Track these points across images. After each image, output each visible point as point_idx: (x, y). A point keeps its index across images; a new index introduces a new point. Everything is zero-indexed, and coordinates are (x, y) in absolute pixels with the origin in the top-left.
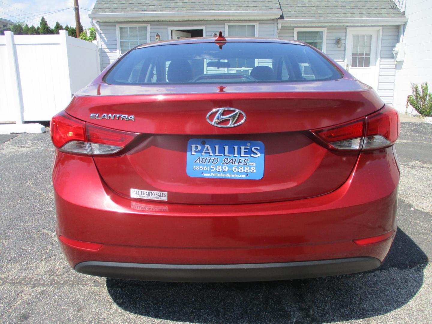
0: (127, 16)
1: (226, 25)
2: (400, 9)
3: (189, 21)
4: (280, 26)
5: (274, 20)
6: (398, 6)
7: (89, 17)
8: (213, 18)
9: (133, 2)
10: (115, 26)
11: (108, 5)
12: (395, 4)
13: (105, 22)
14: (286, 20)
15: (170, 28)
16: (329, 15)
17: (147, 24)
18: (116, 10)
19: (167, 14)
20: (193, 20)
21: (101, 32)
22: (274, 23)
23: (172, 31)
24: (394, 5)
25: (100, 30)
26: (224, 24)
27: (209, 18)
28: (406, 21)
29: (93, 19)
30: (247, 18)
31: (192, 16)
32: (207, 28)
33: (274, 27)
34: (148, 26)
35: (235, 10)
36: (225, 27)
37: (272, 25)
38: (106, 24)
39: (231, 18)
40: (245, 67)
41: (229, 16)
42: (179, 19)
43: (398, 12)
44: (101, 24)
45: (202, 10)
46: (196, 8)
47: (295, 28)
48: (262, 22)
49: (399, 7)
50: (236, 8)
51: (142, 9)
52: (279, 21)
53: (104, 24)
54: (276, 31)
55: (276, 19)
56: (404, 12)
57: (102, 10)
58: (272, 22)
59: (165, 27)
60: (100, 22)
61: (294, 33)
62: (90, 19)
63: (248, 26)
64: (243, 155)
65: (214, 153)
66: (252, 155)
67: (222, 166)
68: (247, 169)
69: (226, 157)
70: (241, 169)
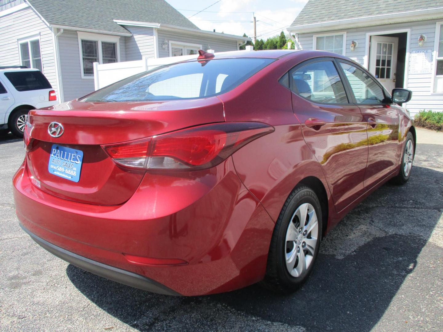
0: (322, 25)
1: (438, 25)
3: (391, 24)
7: (287, 30)
8: (419, 18)
9: (333, 11)
10: (312, 36)
11: (308, 16)
13: (304, 34)
15: (368, 35)
17: (344, 32)
18: (314, 21)
19: (364, 19)
20: (382, 24)
21: (299, 44)
23: (370, 37)
25: (298, 41)
26: (435, 23)
27: (414, 19)
29: (291, 32)
31: (393, 19)
32: (412, 30)
34: (345, 34)
36: (436, 27)
38: (305, 35)
41: (441, 13)
42: (378, 23)
44: (300, 36)
45: (407, 10)
46: (400, 9)
51: (340, 17)
53: (303, 35)
57: (301, 22)
59: (363, 33)
60: (299, 34)
62: (288, 32)
64: (72, 161)
65: (60, 157)
66: (76, 162)
67: (62, 167)
68: (72, 172)
69: (64, 161)
70: (69, 172)
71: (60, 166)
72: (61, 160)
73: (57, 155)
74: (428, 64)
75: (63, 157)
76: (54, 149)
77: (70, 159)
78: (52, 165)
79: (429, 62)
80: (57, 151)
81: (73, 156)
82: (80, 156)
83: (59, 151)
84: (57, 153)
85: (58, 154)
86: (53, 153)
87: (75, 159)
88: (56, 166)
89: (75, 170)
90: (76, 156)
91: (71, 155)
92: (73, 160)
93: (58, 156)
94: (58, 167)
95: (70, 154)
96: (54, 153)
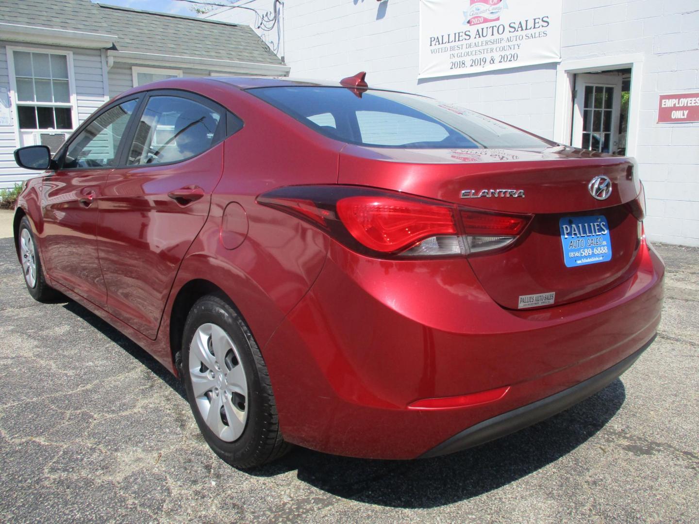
1: (10, 50)
2: (276, 53)
4: (111, 61)
5: (100, 49)
6: (272, 49)
12: (266, 45)
14: (122, 52)
16: (186, 51)
22: (100, 56)
24: (267, 47)
26: (5, 47)
28: (288, 70)
30: (50, 41)
33: (101, 62)
35: (28, 23)
36: (7, 54)
37: (98, 59)
39: (21, 38)
40: (54, 128)
41: (18, 33)
43: (275, 57)
47: (133, 68)
48: (78, 50)
49: (274, 50)
50: (27, 20)
52: (110, 52)
54: (106, 69)
55: (104, 48)
56: (283, 58)
58: (98, 53)
61: (131, 74)
63: (52, 56)
64: (598, 234)
65: (580, 234)
66: (603, 232)
67: (588, 248)
68: (602, 249)
69: (589, 238)
70: (599, 250)
71: (584, 249)
72: (582, 238)
73: (573, 232)
74: (6, 110)
75: (585, 232)
76: (564, 226)
77: (595, 232)
78: (571, 252)
79: (6, 107)
80: (571, 227)
81: (596, 226)
82: (604, 224)
83: (573, 226)
84: (573, 231)
85: (575, 231)
86: (565, 232)
87: (601, 230)
88: (578, 250)
89: (606, 244)
90: (600, 224)
91: (594, 225)
92: (599, 232)
93: (575, 234)
94: (582, 250)
95: (592, 224)
96: (568, 232)
